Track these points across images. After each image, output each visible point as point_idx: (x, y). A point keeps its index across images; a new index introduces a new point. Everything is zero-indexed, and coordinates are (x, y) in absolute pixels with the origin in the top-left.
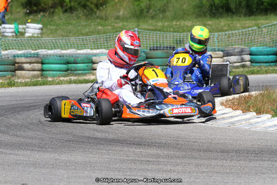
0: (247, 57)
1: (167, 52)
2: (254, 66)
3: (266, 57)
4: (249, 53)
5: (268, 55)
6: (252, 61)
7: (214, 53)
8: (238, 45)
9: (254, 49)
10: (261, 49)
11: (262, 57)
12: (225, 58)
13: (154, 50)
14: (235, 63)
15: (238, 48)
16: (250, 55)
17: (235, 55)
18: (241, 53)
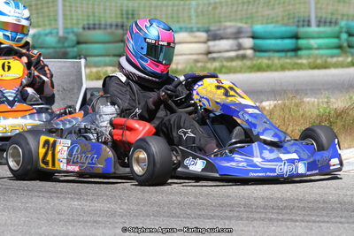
0: (248, 42)
1: (112, 33)
2: (260, 57)
3: (279, 41)
4: (250, 34)
5: (282, 38)
6: (256, 49)
7: (192, 34)
8: (230, 21)
9: (259, 28)
10: (270, 28)
11: (273, 42)
12: (211, 43)
13: (89, 29)
14: (228, 51)
15: (231, 26)
16: (253, 37)
17: (227, 38)
18: (237, 34)
